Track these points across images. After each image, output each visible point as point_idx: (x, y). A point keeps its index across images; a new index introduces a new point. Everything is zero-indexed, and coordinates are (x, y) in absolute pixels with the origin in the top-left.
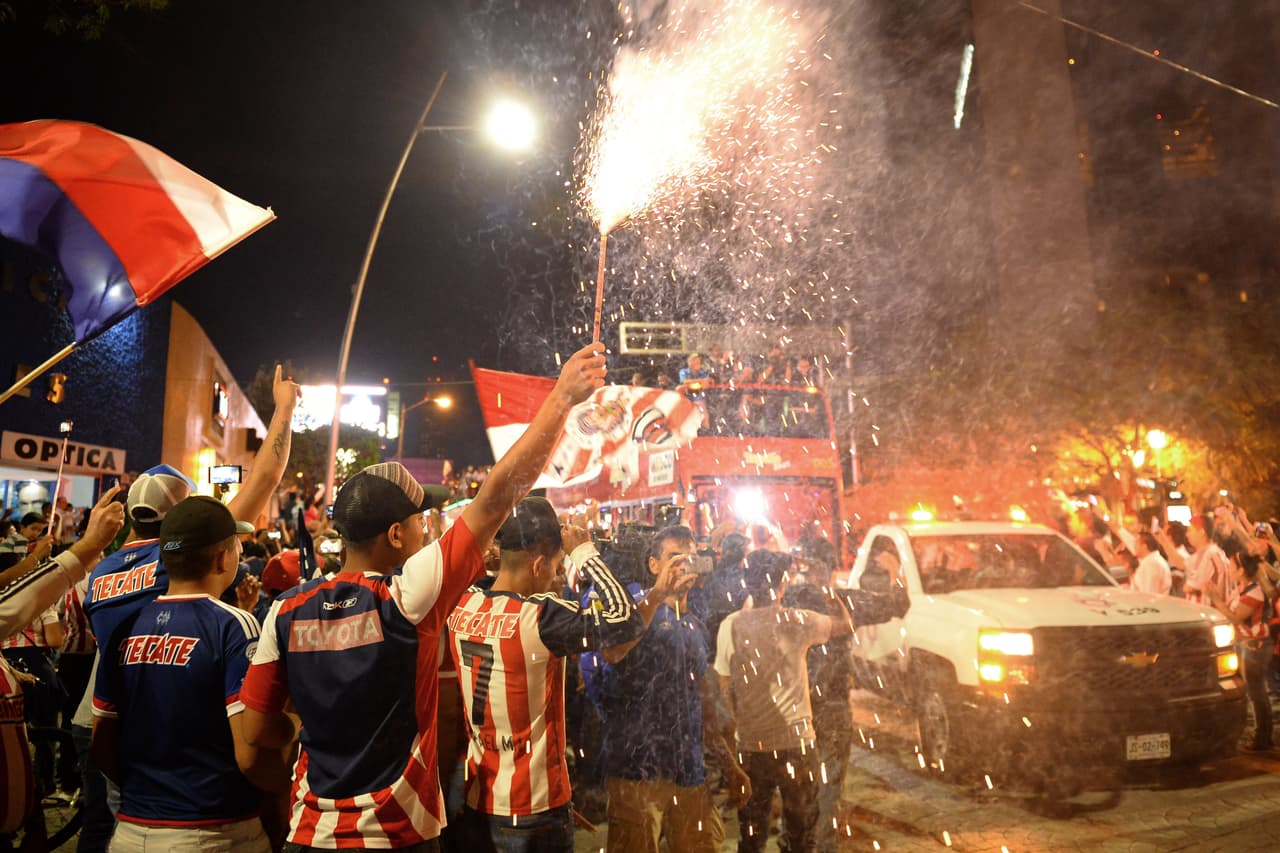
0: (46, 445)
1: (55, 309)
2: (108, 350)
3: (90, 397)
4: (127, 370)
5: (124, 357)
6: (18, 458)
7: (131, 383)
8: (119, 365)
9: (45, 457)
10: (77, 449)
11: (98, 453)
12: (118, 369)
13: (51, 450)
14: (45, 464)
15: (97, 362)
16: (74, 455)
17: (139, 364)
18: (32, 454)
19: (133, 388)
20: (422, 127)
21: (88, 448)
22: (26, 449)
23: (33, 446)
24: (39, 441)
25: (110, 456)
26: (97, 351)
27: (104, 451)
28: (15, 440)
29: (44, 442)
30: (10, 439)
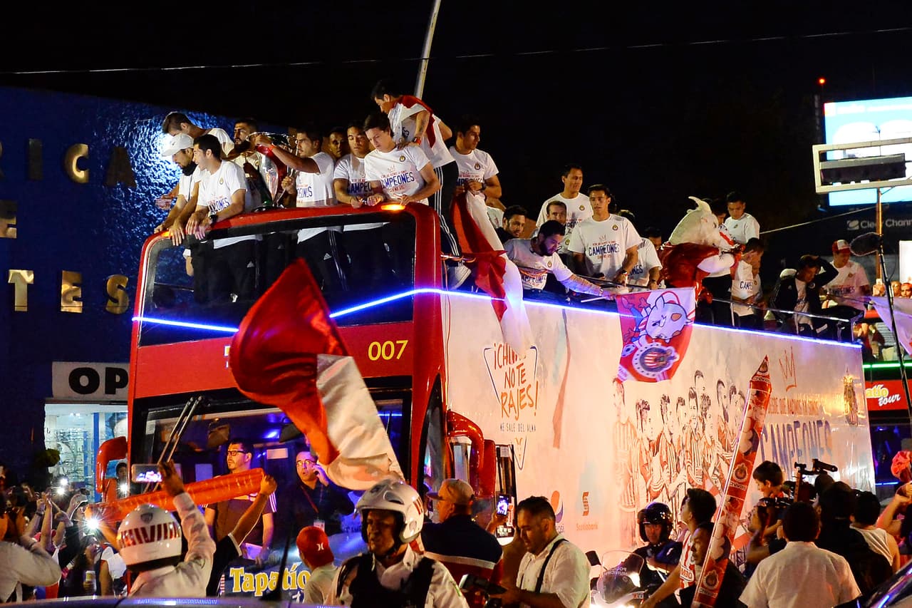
0: (110, 373)
6: (76, 395)
9: (110, 389)
13: (118, 379)
14: (112, 397)
18: (93, 387)
22: (84, 381)
23: (93, 376)
24: (101, 369)
28: (69, 372)
29: (108, 370)
30: (61, 371)
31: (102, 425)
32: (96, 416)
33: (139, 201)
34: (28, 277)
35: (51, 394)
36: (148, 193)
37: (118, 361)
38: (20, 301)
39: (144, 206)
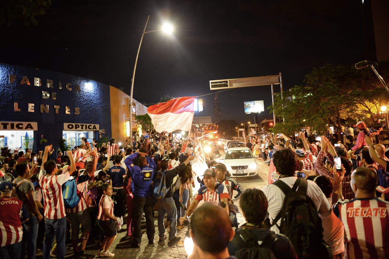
0: (76, 125)
1: (74, 92)
2: (91, 100)
3: (88, 112)
4: (98, 104)
5: (96, 101)
6: (69, 129)
7: (99, 107)
8: (95, 104)
9: (76, 128)
10: (85, 125)
11: (91, 126)
12: (95, 105)
13: (77, 126)
14: (76, 130)
15: (88, 103)
16: (84, 127)
17: (101, 103)
18: (72, 128)
19: (100, 109)
20: (145, 32)
21: (88, 125)
22: (70, 127)
23: (72, 126)
24: (74, 124)
25: (94, 126)
26: (88, 101)
27: (93, 125)
28: (67, 125)
29: (75, 125)
30: (66, 125)
31: (77, 135)
32: (76, 134)
33: (81, 95)
34: (59, 107)
35: (63, 129)
36: (83, 94)
37: (77, 123)
38: (57, 112)
39: (83, 96)
